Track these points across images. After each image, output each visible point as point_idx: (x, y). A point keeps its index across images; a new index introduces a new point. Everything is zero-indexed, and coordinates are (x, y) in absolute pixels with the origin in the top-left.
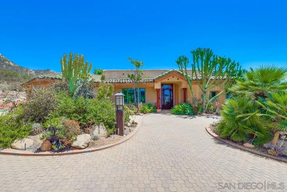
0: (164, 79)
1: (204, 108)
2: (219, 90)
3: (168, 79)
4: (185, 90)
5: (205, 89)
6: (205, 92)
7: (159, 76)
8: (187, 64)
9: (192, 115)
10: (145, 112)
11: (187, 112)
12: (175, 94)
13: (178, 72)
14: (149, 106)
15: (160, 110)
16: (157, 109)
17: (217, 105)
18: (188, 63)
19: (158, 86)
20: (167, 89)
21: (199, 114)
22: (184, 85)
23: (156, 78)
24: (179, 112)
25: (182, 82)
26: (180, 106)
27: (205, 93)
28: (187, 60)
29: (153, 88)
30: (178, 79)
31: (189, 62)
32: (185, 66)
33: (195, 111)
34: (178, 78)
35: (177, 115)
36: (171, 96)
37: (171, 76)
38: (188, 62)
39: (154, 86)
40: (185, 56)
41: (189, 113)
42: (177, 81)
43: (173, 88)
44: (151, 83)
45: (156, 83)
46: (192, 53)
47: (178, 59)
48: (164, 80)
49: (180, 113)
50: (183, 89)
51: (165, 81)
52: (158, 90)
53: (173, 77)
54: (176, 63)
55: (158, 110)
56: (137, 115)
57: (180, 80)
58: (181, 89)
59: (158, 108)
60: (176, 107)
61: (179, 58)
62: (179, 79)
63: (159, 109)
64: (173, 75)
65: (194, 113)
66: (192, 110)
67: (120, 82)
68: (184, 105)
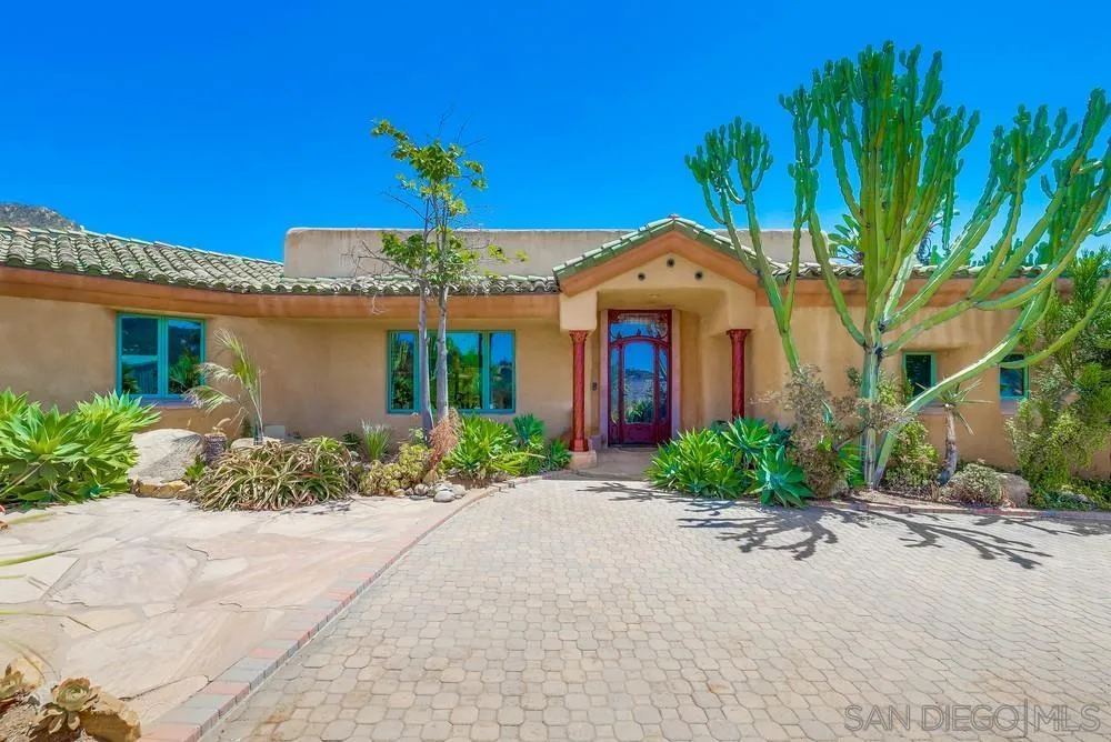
0: (618, 274)
1: (871, 455)
2: (957, 341)
3: (641, 277)
4: (740, 339)
5: (882, 328)
6: (879, 352)
7: (587, 254)
8: (761, 175)
9: (792, 505)
10: (483, 474)
11: (761, 483)
12: (682, 366)
13: (701, 231)
14: (523, 432)
15: (592, 454)
16: (572, 448)
17: (952, 437)
18: (765, 167)
19: (579, 314)
20: (638, 337)
21: (843, 497)
22: (736, 311)
23: (567, 267)
24: (701, 476)
25: (722, 294)
26: (713, 440)
27: (880, 358)
28: (757, 148)
29: (553, 325)
30: (699, 276)
31: (771, 161)
32: (749, 189)
33: (820, 475)
34: (699, 269)
35: (691, 494)
36: (662, 377)
37: (658, 255)
38: (767, 163)
39: (558, 316)
40: (748, 126)
41: (772, 493)
42: (694, 284)
43: (669, 334)
44: (538, 299)
45: (570, 295)
46: (790, 106)
47: (700, 151)
48: (619, 279)
49: (710, 488)
50: (729, 332)
51: (625, 285)
52: (578, 340)
53: (671, 263)
54: (691, 171)
55: (579, 458)
56: (422, 494)
57: (711, 282)
58: (717, 338)
59: (579, 443)
60: (686, 441)
61: (712, 142)
62: (707, 274)
63: (586, 449)
64: (670, 251)
65: (805, 492)
66: (797, 469)
67: (356, 292)
68: (735, 431)
